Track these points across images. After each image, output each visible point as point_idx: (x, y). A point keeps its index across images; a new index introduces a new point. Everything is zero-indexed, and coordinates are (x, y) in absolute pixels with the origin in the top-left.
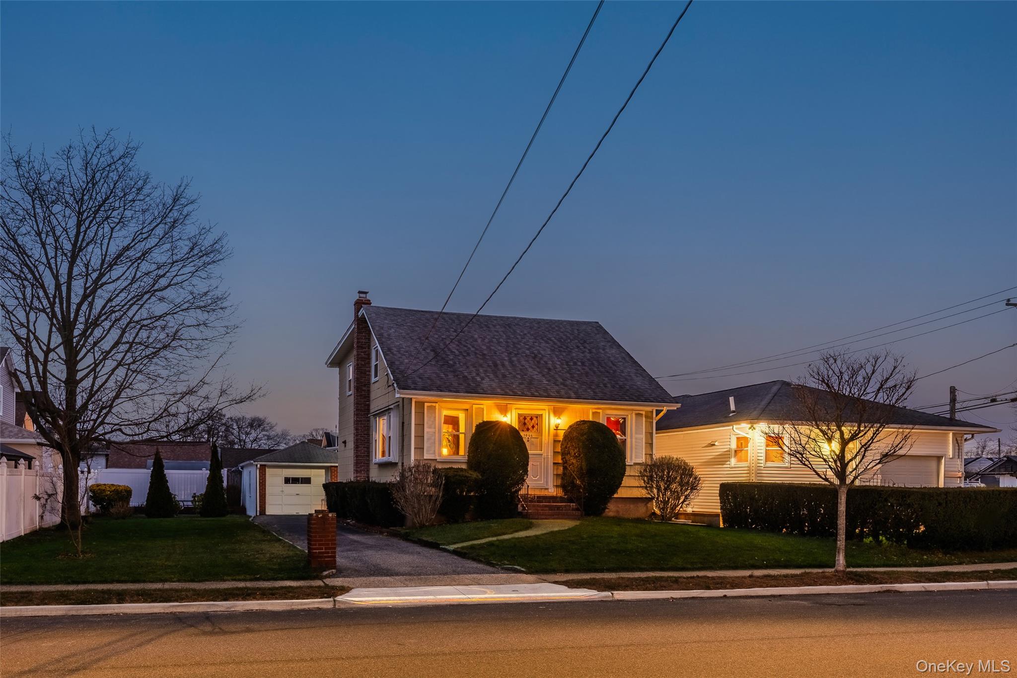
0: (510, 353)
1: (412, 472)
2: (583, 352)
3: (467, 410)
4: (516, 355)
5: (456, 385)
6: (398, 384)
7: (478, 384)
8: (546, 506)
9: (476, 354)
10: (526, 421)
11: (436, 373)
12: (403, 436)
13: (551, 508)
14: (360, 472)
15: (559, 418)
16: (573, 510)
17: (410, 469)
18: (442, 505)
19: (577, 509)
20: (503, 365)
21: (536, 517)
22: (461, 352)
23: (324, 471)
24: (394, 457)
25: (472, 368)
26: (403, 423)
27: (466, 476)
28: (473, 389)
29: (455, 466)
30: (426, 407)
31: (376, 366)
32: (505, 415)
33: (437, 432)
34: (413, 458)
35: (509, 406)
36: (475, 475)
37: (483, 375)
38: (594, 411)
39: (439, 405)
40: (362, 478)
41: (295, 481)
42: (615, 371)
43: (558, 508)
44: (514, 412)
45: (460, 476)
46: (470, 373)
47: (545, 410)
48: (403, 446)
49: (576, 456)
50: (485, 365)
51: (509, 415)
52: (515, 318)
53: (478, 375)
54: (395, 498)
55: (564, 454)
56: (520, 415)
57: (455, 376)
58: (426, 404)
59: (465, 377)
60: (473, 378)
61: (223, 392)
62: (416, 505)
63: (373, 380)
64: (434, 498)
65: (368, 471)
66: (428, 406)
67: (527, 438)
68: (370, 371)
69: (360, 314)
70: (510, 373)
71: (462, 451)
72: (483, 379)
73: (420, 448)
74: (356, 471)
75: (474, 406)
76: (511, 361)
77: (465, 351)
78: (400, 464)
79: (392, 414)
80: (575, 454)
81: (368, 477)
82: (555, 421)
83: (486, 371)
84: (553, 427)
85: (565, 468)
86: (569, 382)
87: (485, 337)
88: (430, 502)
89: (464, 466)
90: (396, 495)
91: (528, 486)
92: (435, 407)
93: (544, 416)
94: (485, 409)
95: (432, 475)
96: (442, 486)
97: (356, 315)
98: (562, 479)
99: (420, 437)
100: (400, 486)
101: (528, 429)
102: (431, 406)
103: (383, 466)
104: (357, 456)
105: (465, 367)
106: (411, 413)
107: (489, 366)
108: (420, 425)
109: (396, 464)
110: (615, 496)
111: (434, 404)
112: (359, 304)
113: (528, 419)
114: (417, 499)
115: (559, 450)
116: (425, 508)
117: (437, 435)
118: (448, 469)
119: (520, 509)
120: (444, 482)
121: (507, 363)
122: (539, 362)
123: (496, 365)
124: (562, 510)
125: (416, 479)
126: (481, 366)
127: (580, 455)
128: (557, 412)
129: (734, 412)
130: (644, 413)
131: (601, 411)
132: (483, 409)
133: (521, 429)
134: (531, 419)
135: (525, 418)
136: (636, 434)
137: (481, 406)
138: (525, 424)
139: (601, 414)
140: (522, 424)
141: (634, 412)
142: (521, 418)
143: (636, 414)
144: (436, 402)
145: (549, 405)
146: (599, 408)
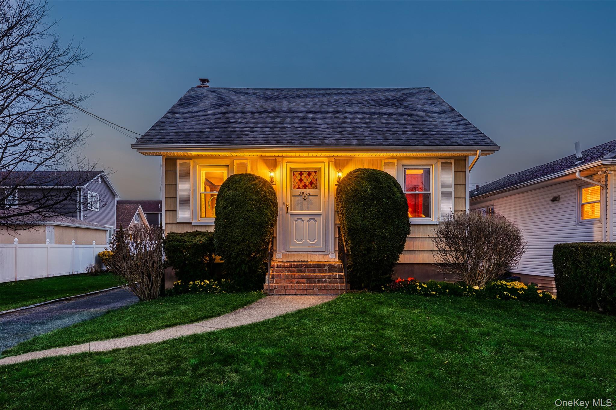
3: (228, 165)
10: (303, 177)
15: (340, 170)
30: (178, 165)
32: (274, 171)
33: (191, 193)
34: (164, 221)
35: (278, 160)
38: (387, 161)
39: (194, 162)
43: (320, 279)
44: (284, 165)
47: (324, 162)
51: (278, 171)
56: (293, 171)
58: (178, 162)
66: (180, 164)
67: (303, 196)
73: (172, 211)
75: (236, 162)
92: (189, 164)
93: (322, 170)
94: (249, 164)
99: (172, 199)
101: (305, 186)
102: (185, 163)
108: (172, 185)
111: (187, 161)
113: (305, 174)
117: (191, 196)
128: (338, 163)
130: (452, 161)
131: (395, 161)
132: (246, 164)
133: (297, 186)
134: (309, 174)
135: (301, 174)
136: (442, 187)
137: (245, 161)
138: (301, 180)
139: (396, 164)
140: (297, 180)
141: (440, 161)
142: (297, 174)
143: (442, 163)
144: (190, 158)
145: (329, 157)
146: (393, 158)
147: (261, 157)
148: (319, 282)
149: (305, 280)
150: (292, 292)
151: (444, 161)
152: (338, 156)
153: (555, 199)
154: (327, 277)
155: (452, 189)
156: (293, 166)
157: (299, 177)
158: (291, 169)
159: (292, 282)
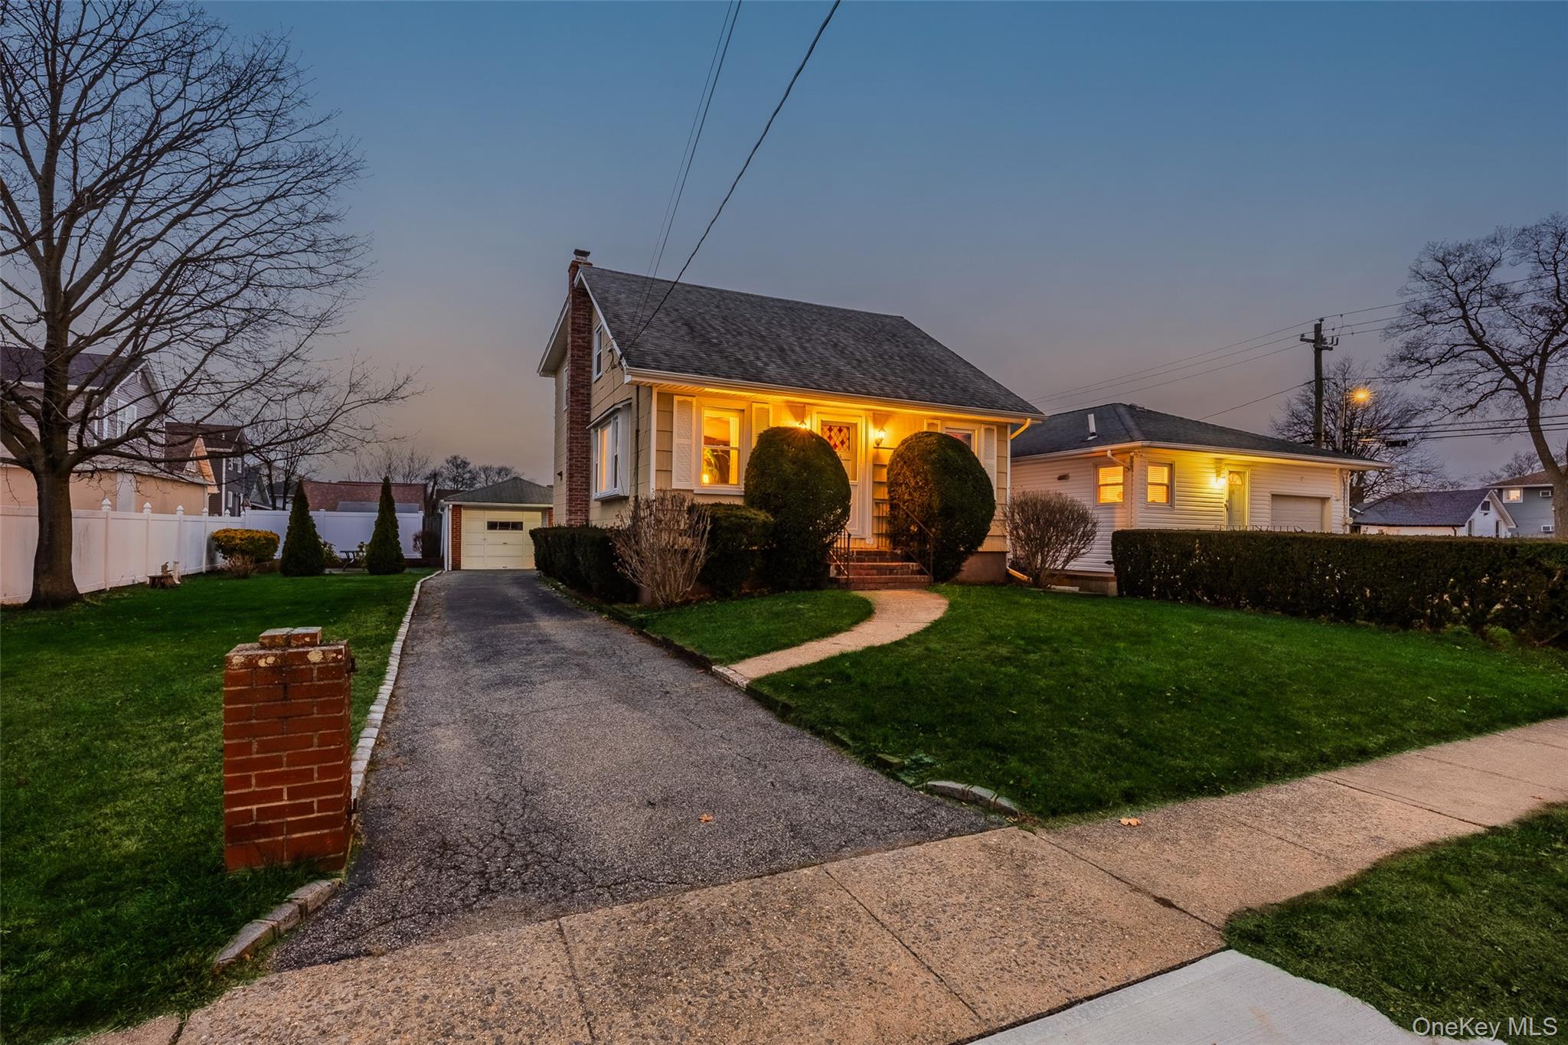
0: (800, 338)
1: (651, 511)
2: (897, 346)
3: (743, 409)
4: (808, 341)
5: (726, 369)
6: (627, 360)
7: (760, 371)
8: (873, 567)
9: (751, 334)
11: (693, 352)
12: (637, 452)
13: (880, 571)
14: (576, 512)
15: (882, 429)
16: (913, 572)
17: (649, 504)
18: (704, 569)
19: (921, 572)
20: (793, 351)
21: (861, 586)
22: (727, 330)
23: (539, 514)
24: (624, 489)
25: (746, 350)
26: (638, 431)
27: (747, 518)
28: (754, 377)
29: (725, 501)
30: (675, 403)
31: (599, 356)
32: (803, 422)
33: (694, 446)
34: (653, 485)
35: (808, 408)
36: (762, 516)
37: (765, 359)
38: (931, 421)
39: (697, 401)
40: (577, 522)
41: (505, 526)
42: (946, 370)
43: (891, 570)
44: (815, 416)
45: (736, 516)
46: (746, 356)
47: (861, 416)
48: (637, 468)
49: (921, 487)
50: (766, 348)
51: (809, 420)
52: (798, 303)
53: (758, 359)
54: (621, 557)
55: (892, 485)
56: (823, 424)
57: (722, 358)
58: (676, 398)
59: (737, 359)
60: (751, 361)
61: (353, 387)
62: (659, 569)
63: (595, 377)
64: (691, 556)
65: (587, 511)
68: (591, 366)
69: (576, 281)
70: (805, 361)
71: (733, 478)
72: (766, 364)
73: (665, 471)
74: (570, 512)
76: (804, 348)
77: (735, 330)
78: (631, 499)
79: (619, 420)
80: (917, 483)
81: (587, 520)
82: (875, 434)
83: (769, 356)
84: (872, 444)
85: (893, 507)
86: (891, 378)
87: (761, 318)
88: (683, 561)
89: (739, 502)
90: (621, 548)
91: (849, 535)
93: (859, 426)
94: (771, 408)
95: (686, 516)
96: (706, 536)
97: (572, 285)
98: (890, 523)
99: (666, 452)
100: (631, 534)
102: (685, 401)
103: (608, 502)
104: (570, 490)
105: (737, 348)
106: (650, 413)
107: (772, 350)
108: (666, 432)
109: (626, 498)
110: (980, 549)
111: (690, 399)
112: (574, 267)
113: (835, 430)
114: (661, 558)
115: (885, 479)
116: (675, 573)
117: (694, 450)
118: (713, 505)
119: (833, 573)
120: (709, 528)
121: (797, 349)
122: (842, 352)
123: (782, 350)
124: (897, 574)
125: (659, 521)
126: (761, 348)
127: (927, 484)
128: (879, 420)
129: (1093, 434)
130: (995, 428)
131: (938, 422)
132: (767, 410)
134: (840, 430)
135: (830, 429)
137: (764, 406)
138: (830, 438)
139: (939, 426)
141: (983, 426)
142: (825, 429)
143: (985, 429)
144: (692, 395)
145: (868, 410)
146: (936, 418)
147: (788, 402)
151: (986, 426)
152: (877, 410)
153: (1061, 478)
155: (995, 462)
156: (826, 418)
157: (828, 434)
158: (822, 422)
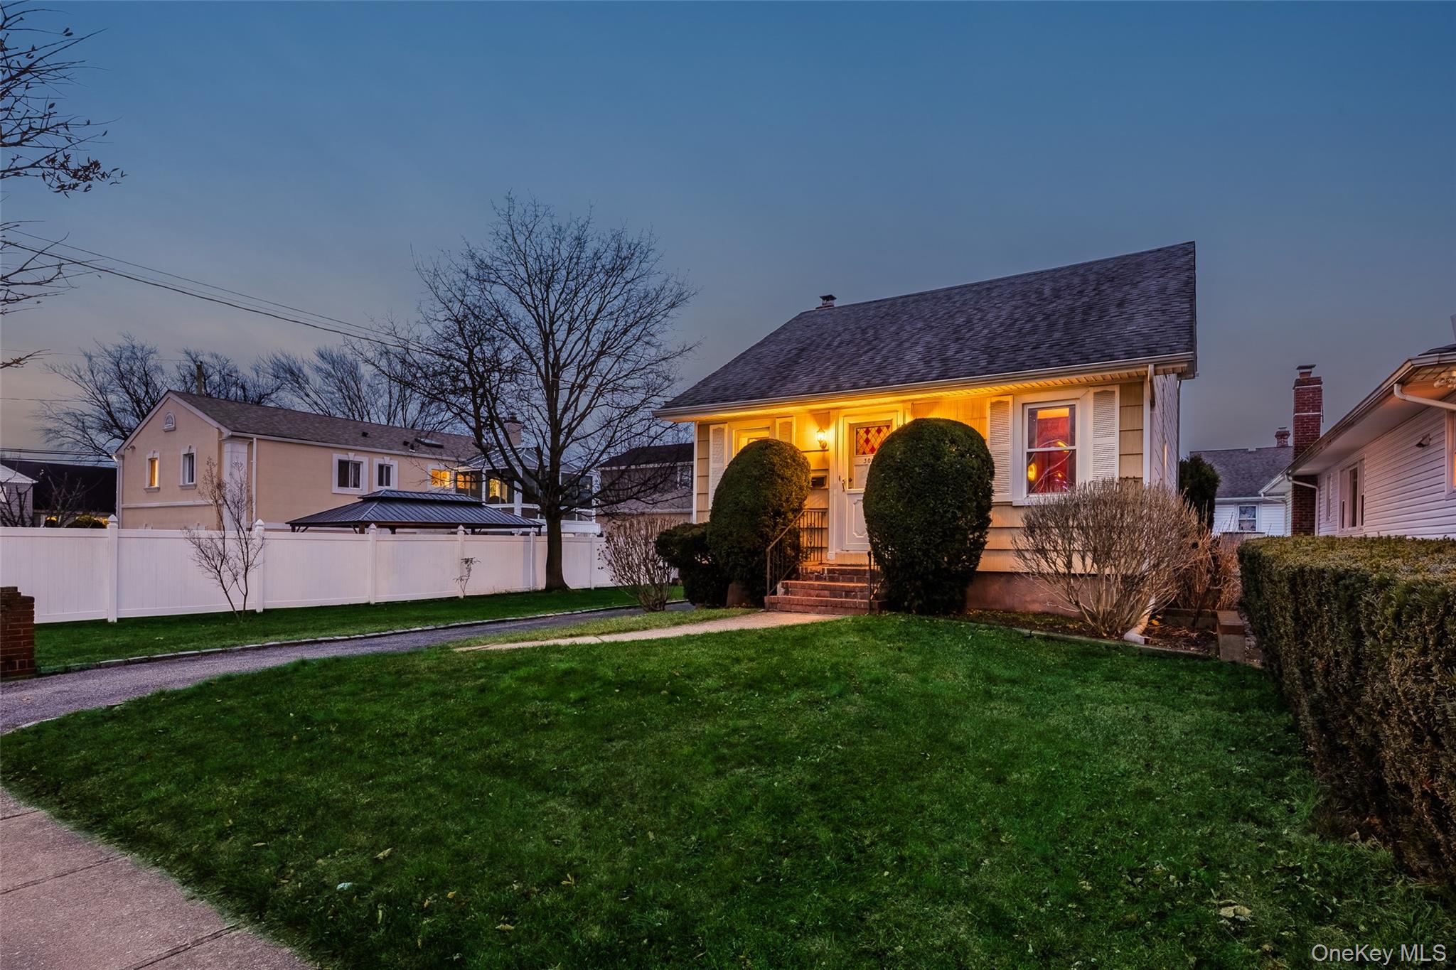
3: (769, 427)
10: (870, 436)
30: (710, 432)
38: (995, 399)
44: (841, 420)
51: (832, 430)
56: (853, 428)
66: (714, 429)
75: (778, 421)
92: (723, 431)
99: (705, 477)
101: (873, 450)
102: (719, 427)
108: (705, 460)
113: (873, 431)
128: (920, 411)
130: (1117, 389)
131: (1010, 398)
132: (791, 424)
133: (861, 451)
134: (879, 431)
135: (867, 432)
136: (1096, 435)
137: (788, 420)
138: (867, 441)
139: (1011, 403)
140: (862, 441)
141: (1092, 390)
142: (862, 432)
143: (1095, 394)
144: (724, 422)
145: (903, 401)
146: (1004, 393)
148: (847, 596)
149: (827, 593)
150: (799, 608)
151: (1099, 389)
152: (916, 400)
154: (857, 589)
155: (1115, 440)
156: (853, 420)
157: (865, 436)
158: (851, 426)
159: (810, 595)
